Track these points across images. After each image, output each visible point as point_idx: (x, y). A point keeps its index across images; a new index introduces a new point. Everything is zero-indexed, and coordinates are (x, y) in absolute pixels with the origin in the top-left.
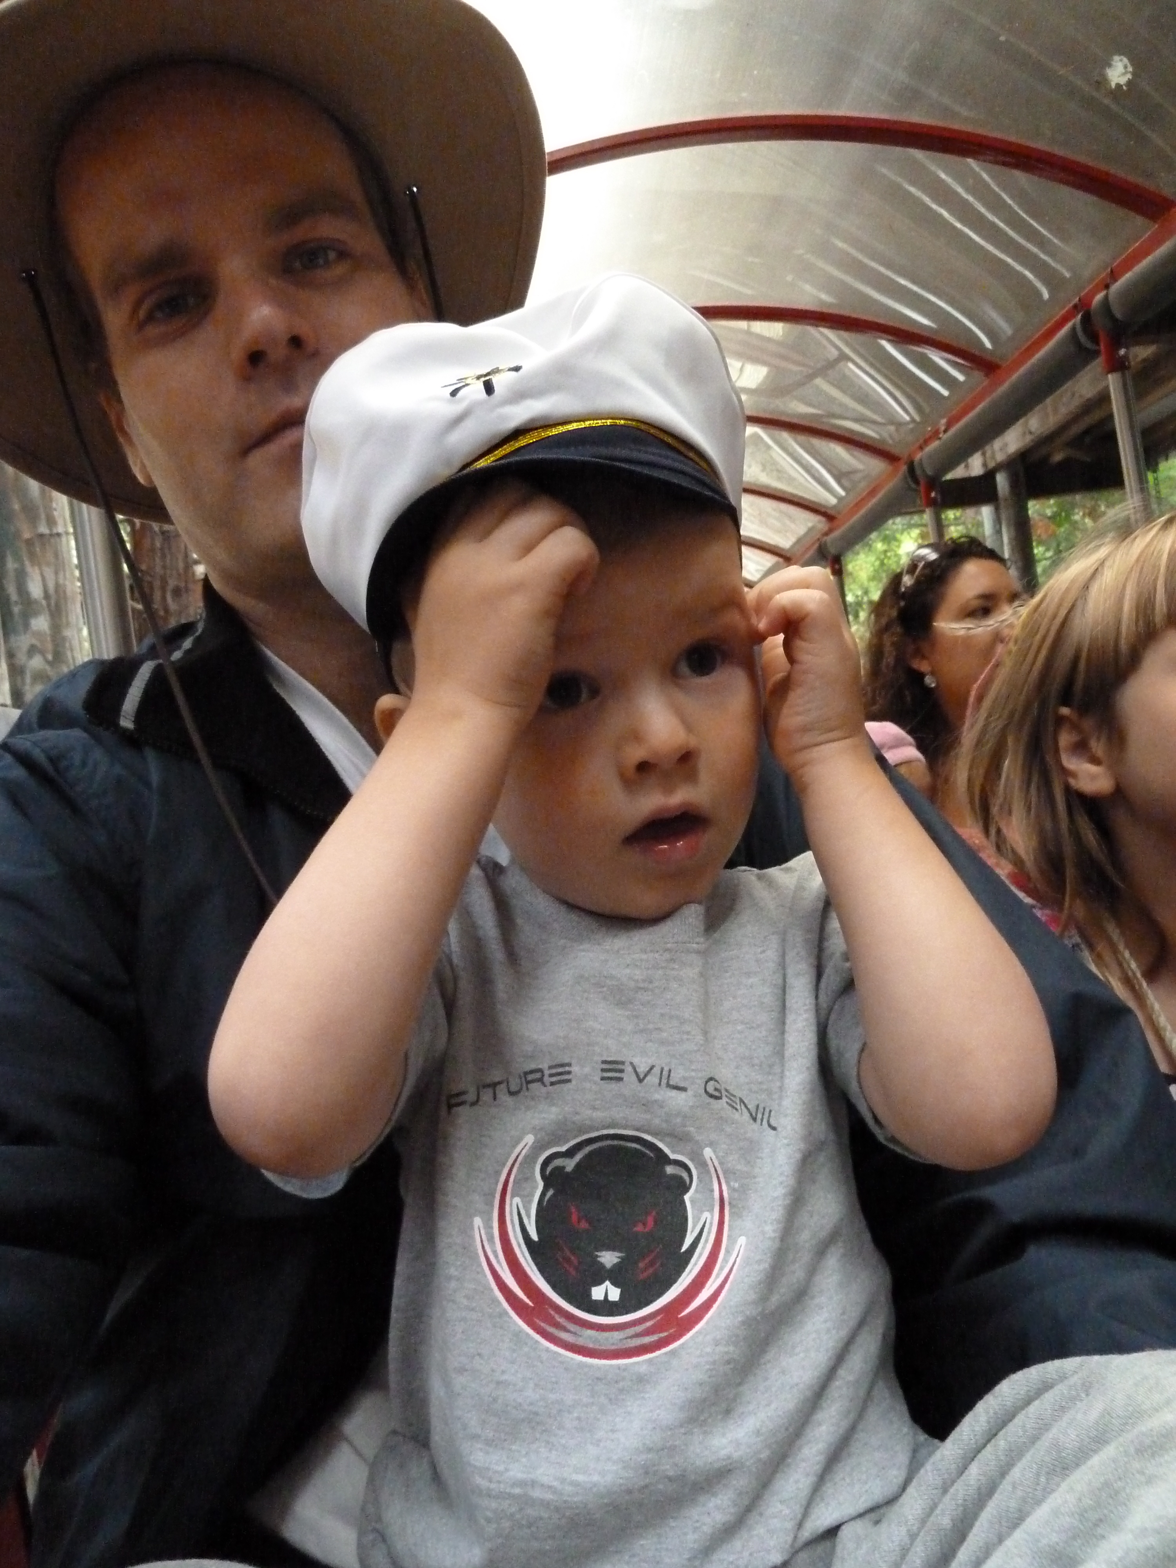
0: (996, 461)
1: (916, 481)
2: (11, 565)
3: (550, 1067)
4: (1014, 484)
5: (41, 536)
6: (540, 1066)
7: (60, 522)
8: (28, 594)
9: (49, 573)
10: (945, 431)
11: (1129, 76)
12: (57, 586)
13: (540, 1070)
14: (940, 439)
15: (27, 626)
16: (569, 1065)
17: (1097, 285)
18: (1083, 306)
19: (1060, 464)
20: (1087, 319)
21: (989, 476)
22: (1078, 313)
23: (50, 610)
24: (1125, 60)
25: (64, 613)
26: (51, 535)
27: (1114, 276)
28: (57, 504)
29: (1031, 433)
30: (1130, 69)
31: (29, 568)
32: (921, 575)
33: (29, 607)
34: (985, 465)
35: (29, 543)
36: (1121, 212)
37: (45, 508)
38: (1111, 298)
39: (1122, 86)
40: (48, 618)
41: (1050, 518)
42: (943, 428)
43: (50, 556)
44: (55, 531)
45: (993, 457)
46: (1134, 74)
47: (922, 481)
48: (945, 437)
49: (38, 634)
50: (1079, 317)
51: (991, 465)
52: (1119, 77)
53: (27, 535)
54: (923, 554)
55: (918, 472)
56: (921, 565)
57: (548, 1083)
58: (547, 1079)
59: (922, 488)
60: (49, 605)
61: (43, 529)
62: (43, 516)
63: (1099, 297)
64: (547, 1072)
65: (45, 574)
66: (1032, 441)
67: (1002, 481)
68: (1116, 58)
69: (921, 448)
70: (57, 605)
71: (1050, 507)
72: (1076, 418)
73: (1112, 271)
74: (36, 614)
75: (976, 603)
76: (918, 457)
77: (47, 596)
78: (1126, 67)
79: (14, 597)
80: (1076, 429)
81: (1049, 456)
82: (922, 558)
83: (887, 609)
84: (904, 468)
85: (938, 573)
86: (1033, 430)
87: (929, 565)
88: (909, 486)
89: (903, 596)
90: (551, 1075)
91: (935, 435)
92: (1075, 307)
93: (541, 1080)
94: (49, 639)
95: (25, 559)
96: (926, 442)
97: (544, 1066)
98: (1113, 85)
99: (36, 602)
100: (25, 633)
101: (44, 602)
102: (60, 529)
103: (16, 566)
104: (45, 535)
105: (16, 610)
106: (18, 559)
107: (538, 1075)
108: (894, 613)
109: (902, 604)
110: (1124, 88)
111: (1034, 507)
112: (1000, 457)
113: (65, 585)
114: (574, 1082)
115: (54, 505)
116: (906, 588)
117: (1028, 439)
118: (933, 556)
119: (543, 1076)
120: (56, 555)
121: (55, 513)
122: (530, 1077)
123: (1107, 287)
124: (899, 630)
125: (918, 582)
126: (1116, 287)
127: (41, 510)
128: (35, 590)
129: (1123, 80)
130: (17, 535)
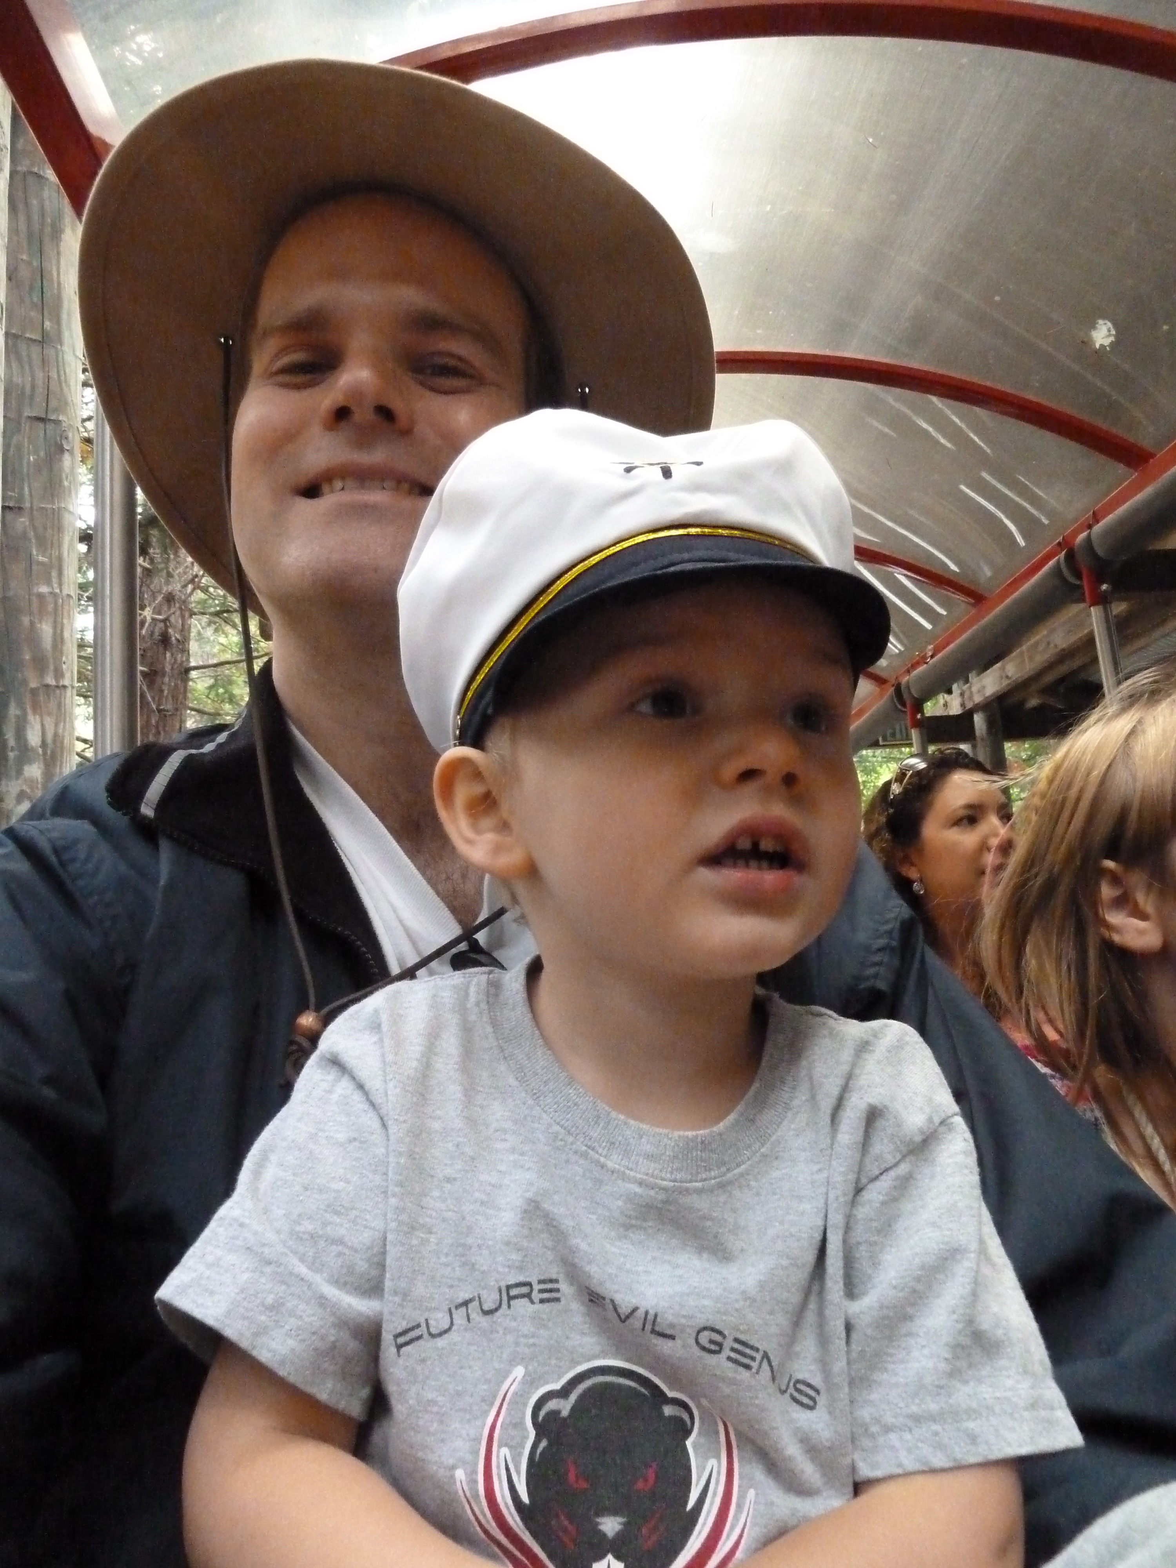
0: (974, 702)
1: (904, 704)
2: (13, 711)
3: (540, 1282)
4: (991, 723)
5: (47, 686)
6: (528, 1280)
7: (68, 675)
8: (26, 740)
9: (49, 722)
10: (932, 657)
11: (1112, 339)
12: (56, 735)
13: (529, 1284)
14: (927, 663)
15: (19, 772)
16: (557, 1281)
17: (1082, 524)
18: (1066, 544)
19: (1034, 709)
20: (1071, 557)
21: (967, 716)
22: (1063, 550)
23: (45, 759)
24: (1109, 324)
25: (58, 763)
26: (57, 687)
27: (1096, 518)
28: (67, 657)
29: (1007, 677)
30: (1113, 332)
31: (30, 717)
32: (908, 783)
33: (25, 753)
34: (963, 705)
35: (34, 692)
36: (1102, 459)
37: (54, 659)
38: (1093, 537)
39: (1105, 347)
40: (42, 766)
41: (1024, 760)
42: (930, 654)
43: (53, 705)
44: (61, 683)
45: (971, 698)
46: (1116, 336)
47: (908, 702)
48: (932, 662)
49: (31, 782)
50: (1064, 553)
51: (969, 705)
52: (1103, 338)
53: (33, 684)
54: (911, 763)
55: (906, 696)
56: (909, 773)
57: (536, 1300)
58: (536, 1296)
59: (908, 709)
60: (45, 753)
61: (50, 680)
62: (52, 667)
63: (1083, 536)
64: (536, 1287)
65: (45, 723)
66: (1009, 684)
67: (979, 720)
68: (1101, 322)
69: (908, 671)
70: (53, 753)
71: (1025, 750)
72: (1050, 666)
73: (1094, 513)
74: (30, 762)
75: (962, 813)
76: (905, 680)
77: (44, 744)
78: (1109, 330)
79: (12, 742)
80: (1049, 678)
81: (1022, 703)
82: (911, 767)
83: (877, 816)
84: (891, 690)
85: (924, 782)
86: (1010, 675)
87: (918, 774)
88: (896, 706)
89: (892, 804)
90: (541, 1291)
91: (923, 660)
92: (1059, 544)
93: (528, 1296)
94: (40, 786)
95: (28, 707)
96: (914, 666)
97: (534, 1280)
98: (1097, 346)
99: (33, 749)
100: (17, 779)
101: (40, 751)
102: (66, 682)
103: (18, 712)
104: (51, 686)
105: (11, 755)
106: (21, 705)
107: (525, 1290)
108: (883, 819)
109: (891, 811)
110: (1108, 349)
111: (1009, 748)
112: (978, 699)
113: (63, 737)
114: (563, 1302)
115: (64, 659)
116: (895, 796)
117: (1005, 682)
118: (922, 766)
119: (531, 1291)
120: (59, 705)
121: (64, 667)
122: (514, 1292)
123: (1090, 527)
124: (887, 836)
125: (906, 792)
126: (1097, 528)
127: (51, 661)
128: (33, 738)
129: (1107, 342)
130: (25, 682)
